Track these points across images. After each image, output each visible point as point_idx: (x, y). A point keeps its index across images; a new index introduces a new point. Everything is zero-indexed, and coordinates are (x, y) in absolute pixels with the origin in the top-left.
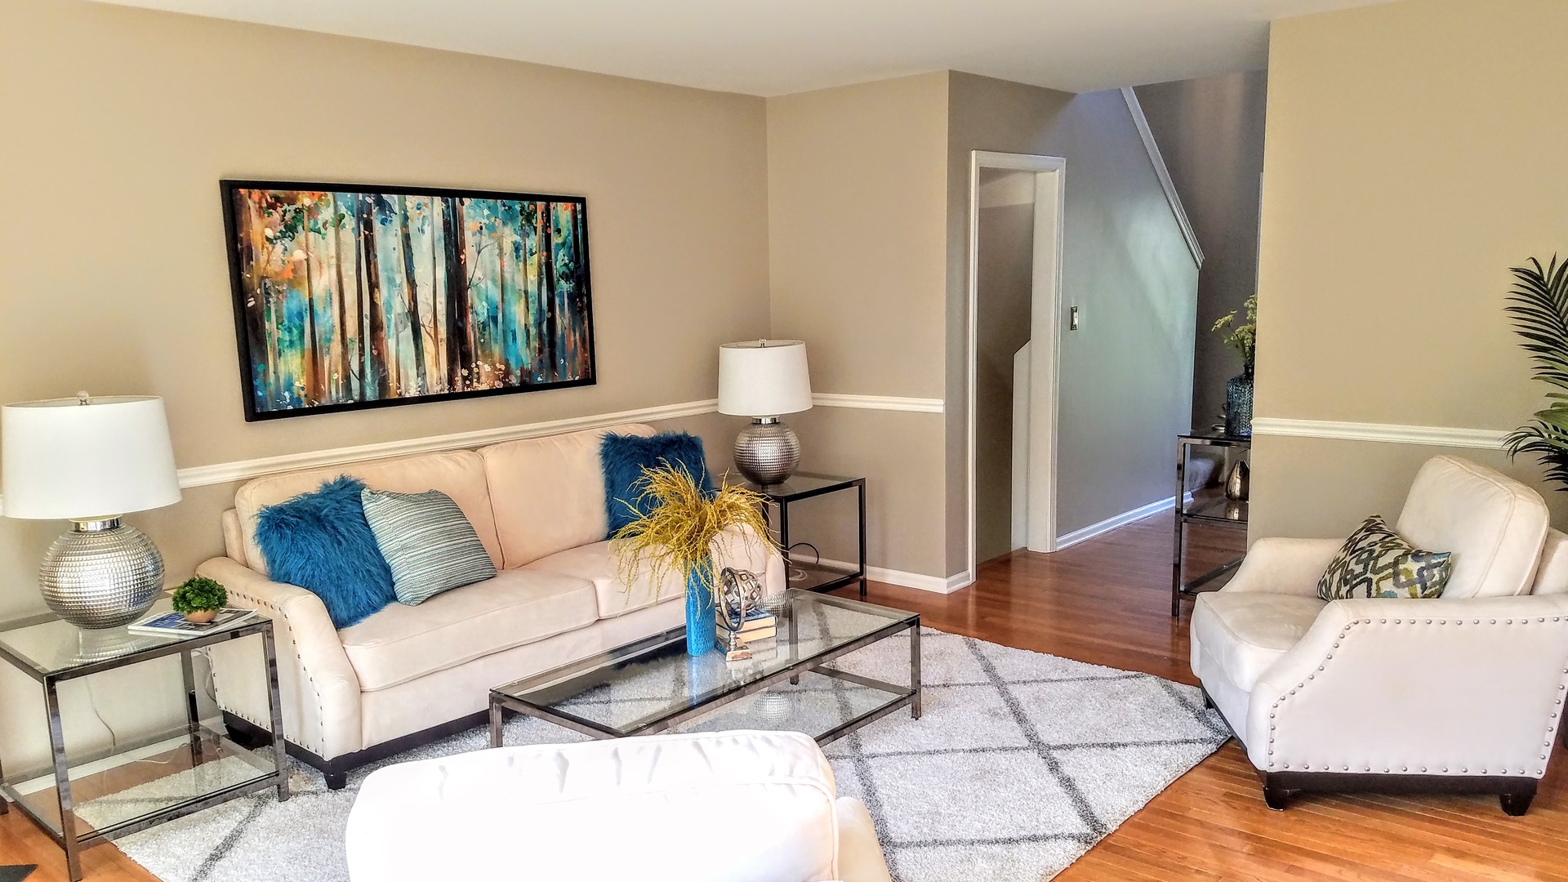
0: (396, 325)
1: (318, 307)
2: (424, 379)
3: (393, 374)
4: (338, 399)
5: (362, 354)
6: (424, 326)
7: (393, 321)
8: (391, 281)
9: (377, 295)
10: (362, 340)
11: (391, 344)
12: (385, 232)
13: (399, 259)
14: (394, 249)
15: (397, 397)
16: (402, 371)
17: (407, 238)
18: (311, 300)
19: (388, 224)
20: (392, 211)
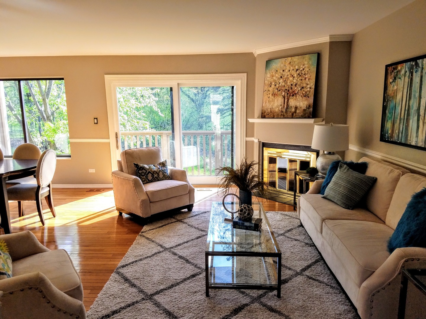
0: (413, 115)
1: (397, 106)
2: (417, 139)
3: (409, 134)
4: (396, 140)
5: (403, 125)
6: (421, 116)
7: (413, 113)
8: (415, 96)
9: (410, 102)
10: (404, 119)
11: (411, 121)
12: (416, 76)
13: (418, 87)
14: (417, 83)
15: (409, 143)
16: (412, 133)
17: (422, 77)
18: (396, 103)
19: (417, 73)
20: (419, 67)
